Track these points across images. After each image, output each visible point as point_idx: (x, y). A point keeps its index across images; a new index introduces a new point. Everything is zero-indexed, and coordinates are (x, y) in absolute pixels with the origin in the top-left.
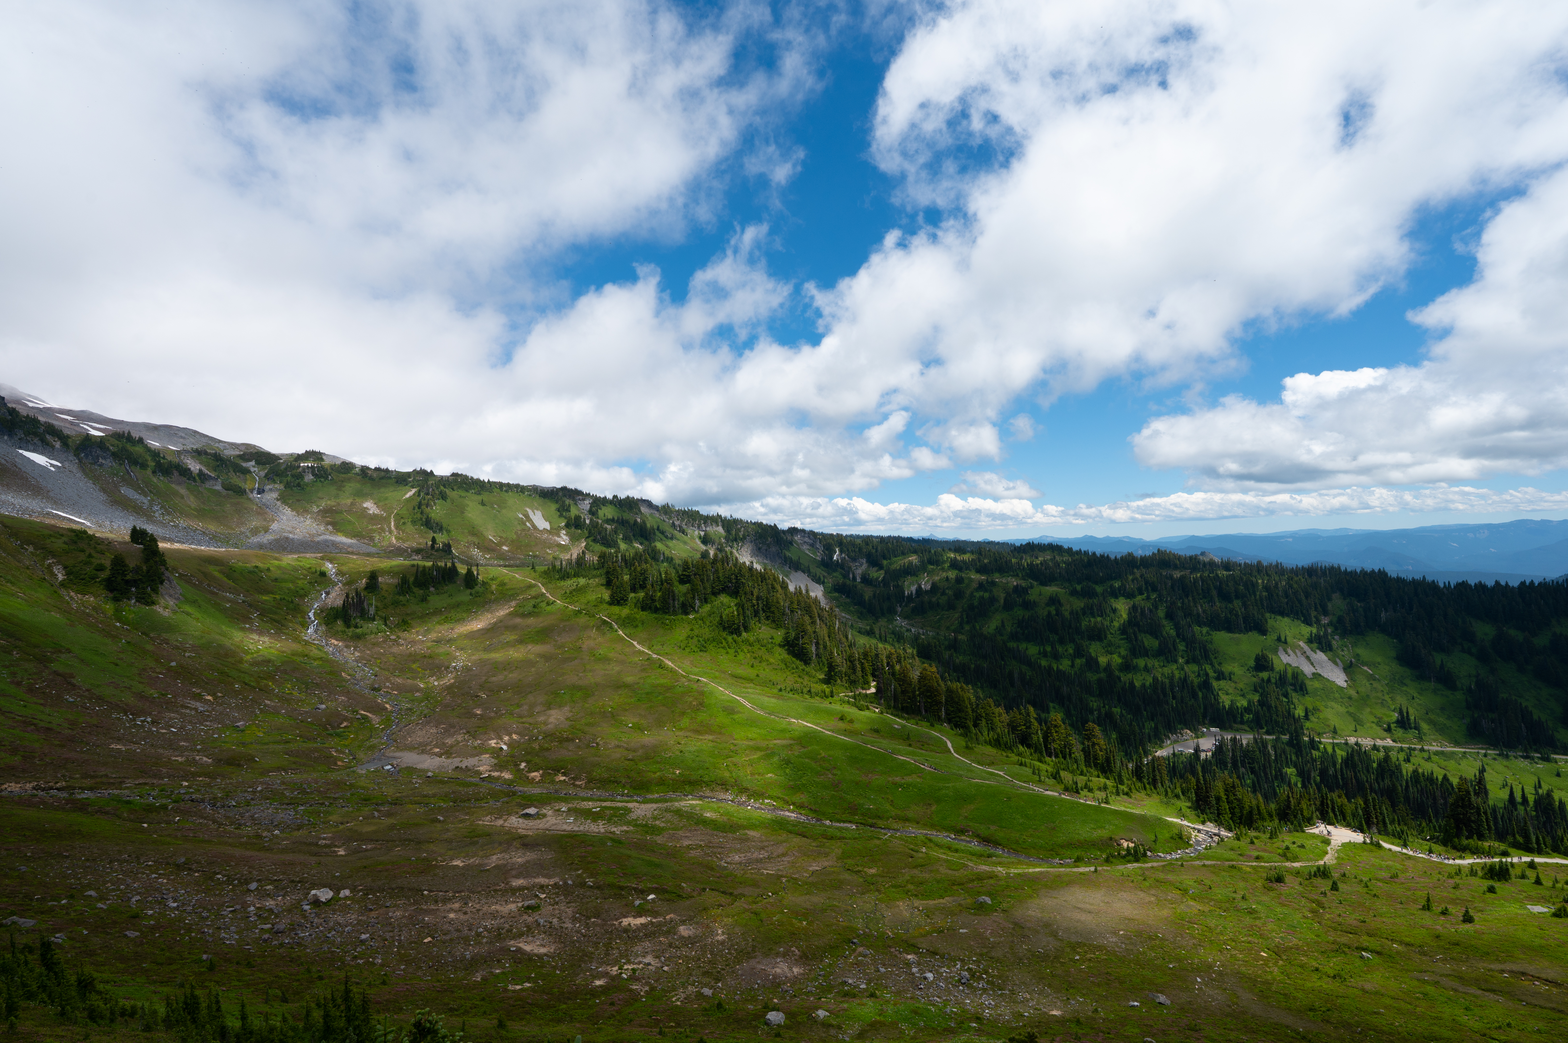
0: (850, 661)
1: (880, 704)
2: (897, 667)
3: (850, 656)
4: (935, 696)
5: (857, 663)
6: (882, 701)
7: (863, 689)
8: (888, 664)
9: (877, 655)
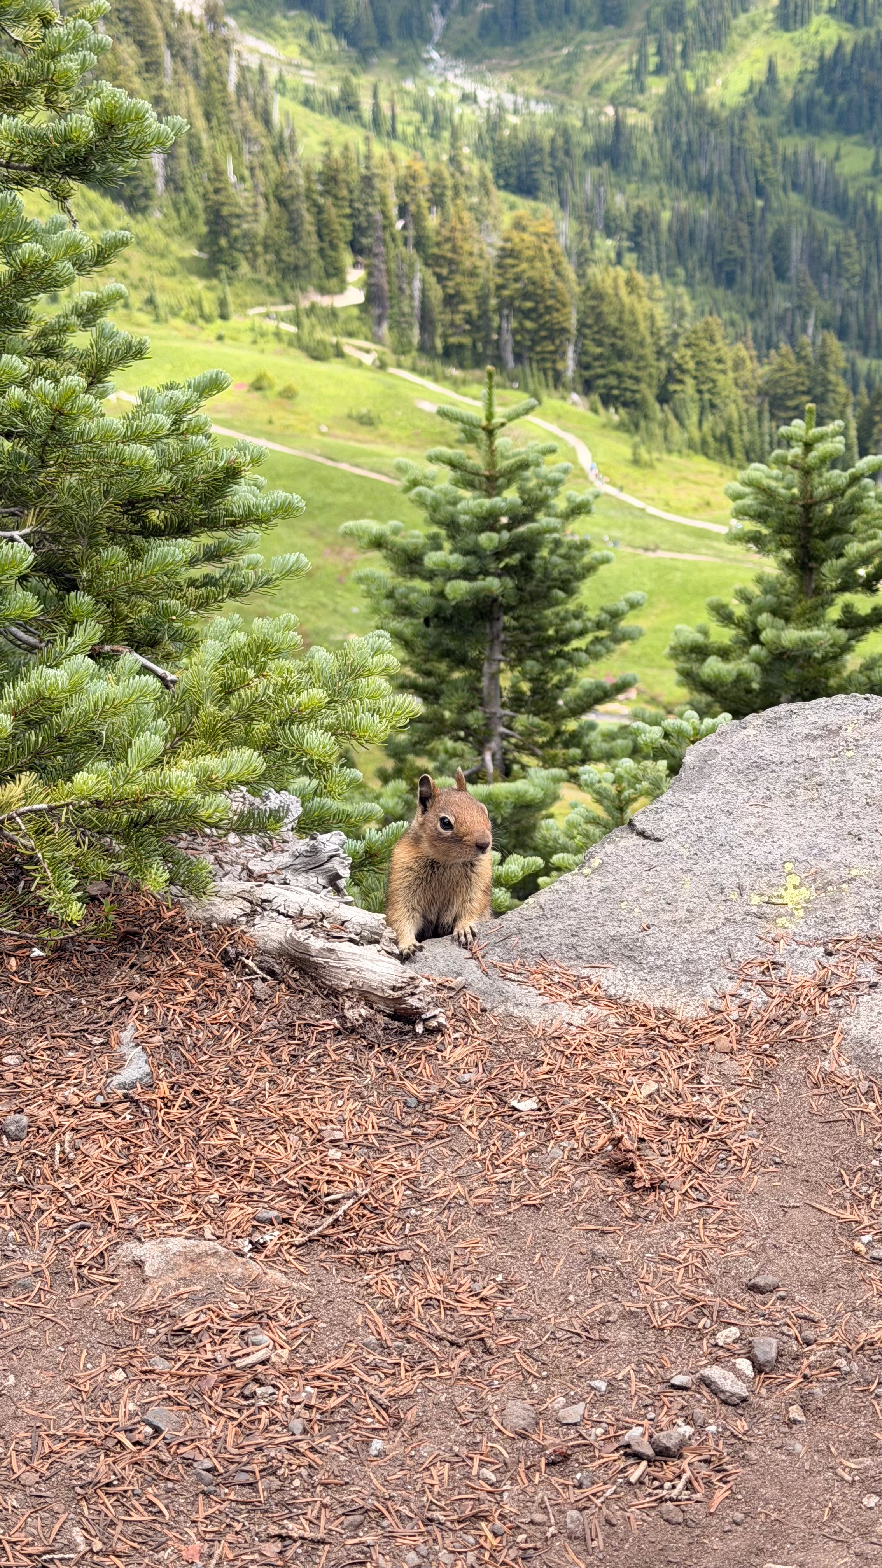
0: (282, 202)
1: (377, 339)
2: (432, 221)
3: (280, 185)
4: (549, 309)
5: (303, 206)
6: (385, 328)
7: (323, 291)
8: (403, 211)
9: (368, 181)
